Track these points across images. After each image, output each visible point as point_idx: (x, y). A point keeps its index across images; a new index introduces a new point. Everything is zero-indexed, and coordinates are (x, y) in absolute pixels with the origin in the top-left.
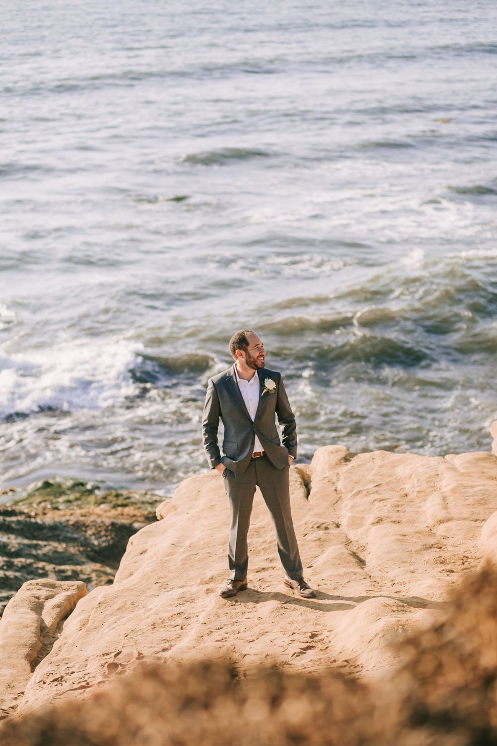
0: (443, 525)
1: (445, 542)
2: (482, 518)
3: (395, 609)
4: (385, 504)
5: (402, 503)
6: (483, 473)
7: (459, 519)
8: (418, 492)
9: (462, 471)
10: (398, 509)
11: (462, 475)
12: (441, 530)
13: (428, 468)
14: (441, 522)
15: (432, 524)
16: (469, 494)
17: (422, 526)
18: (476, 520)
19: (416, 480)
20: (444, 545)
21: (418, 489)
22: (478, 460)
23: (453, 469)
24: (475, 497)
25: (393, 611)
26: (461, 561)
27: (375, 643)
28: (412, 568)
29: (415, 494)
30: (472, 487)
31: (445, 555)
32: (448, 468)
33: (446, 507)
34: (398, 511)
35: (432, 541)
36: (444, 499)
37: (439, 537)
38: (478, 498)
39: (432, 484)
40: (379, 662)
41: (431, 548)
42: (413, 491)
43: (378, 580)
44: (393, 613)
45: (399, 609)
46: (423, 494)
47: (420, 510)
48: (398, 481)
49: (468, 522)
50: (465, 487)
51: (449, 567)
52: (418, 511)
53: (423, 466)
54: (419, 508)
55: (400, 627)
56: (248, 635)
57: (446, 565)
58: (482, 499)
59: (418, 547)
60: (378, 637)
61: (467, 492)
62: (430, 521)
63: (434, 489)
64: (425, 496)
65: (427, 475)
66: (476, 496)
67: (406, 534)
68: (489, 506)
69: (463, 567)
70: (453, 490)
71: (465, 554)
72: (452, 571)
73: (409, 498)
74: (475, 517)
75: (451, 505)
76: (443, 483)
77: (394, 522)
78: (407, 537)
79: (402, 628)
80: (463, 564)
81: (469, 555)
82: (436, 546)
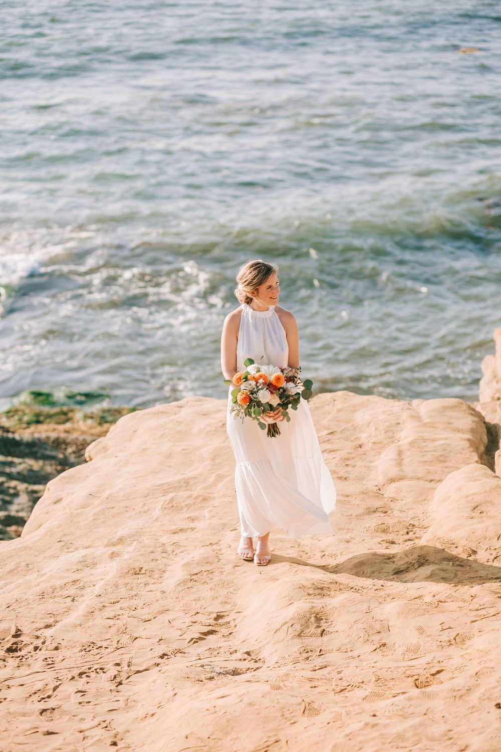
0: (394, 485)
1: (392, 505)
2: (438, 479)
3: (311, 592)
4: (334, 456)
5: (353, 455)
6: (449, 423)
7: (412, 478)
8: (374, 443)
9: (427, 420)
10: (348, 463)
11: (426, 425)
12: (390, 491)
13: (389, 415)
14: (392, 480)
15: (382, 483)
16: (429, 450)
17: (370, 485)
18: (431, 481)
19: (374, 428)
20: (391, 509)
21: (374, 440)
22: (446, 408)
23: (417, 417)
24: (435, 453)
25: (309, 595)
26: (406, 531)
27: (282, 634)
28: (348, 537)
29: (370, 445)
30: (434, 440)
31: (389, 521)
32: (412, 417)
33: (400, 464)
34: (347, 465)
35: (377, 503)
36: (400, 453)
37: (387, 499)
38: (438, 454)
39: (390, 434)
40: (283, 658)
41: (375, 512)
42: (368, 442)
43: (307, 549)
44: (308, 597)
45: (317, 592)
46: (379, 446)
47: (372, 464)
48: (355, 428)
49: (422, 483)
50: (425, 440)
51: (390, 537)
52: (369, 467)
53: (384, 412)
54: (371, 462)
55: (313, 615)
56: (144, 613)
57: (388, 534)
58: (442, 456)
59: (361, 510)
60: (285, 627)
61: (426, 446)
62: (380, 480)
63: (392, 440)
64: (380, 448)
65: (387, 424)
66: (435, 451)
67: (349, 494)
68: (449, 464)
69: (407, 537)
70: (412, 444)
71: (412, 522)
72: (393, 543)
73: (363, 449)
74: (430, 477)
75: (406, 461)
76: (403, 434)
77: (340, 478)
78: (349, 498)
79: (316, 617)
80: (408, 533)
81: (416, 523)
82: (380, 510)
